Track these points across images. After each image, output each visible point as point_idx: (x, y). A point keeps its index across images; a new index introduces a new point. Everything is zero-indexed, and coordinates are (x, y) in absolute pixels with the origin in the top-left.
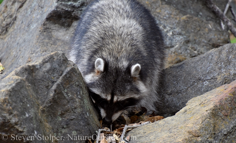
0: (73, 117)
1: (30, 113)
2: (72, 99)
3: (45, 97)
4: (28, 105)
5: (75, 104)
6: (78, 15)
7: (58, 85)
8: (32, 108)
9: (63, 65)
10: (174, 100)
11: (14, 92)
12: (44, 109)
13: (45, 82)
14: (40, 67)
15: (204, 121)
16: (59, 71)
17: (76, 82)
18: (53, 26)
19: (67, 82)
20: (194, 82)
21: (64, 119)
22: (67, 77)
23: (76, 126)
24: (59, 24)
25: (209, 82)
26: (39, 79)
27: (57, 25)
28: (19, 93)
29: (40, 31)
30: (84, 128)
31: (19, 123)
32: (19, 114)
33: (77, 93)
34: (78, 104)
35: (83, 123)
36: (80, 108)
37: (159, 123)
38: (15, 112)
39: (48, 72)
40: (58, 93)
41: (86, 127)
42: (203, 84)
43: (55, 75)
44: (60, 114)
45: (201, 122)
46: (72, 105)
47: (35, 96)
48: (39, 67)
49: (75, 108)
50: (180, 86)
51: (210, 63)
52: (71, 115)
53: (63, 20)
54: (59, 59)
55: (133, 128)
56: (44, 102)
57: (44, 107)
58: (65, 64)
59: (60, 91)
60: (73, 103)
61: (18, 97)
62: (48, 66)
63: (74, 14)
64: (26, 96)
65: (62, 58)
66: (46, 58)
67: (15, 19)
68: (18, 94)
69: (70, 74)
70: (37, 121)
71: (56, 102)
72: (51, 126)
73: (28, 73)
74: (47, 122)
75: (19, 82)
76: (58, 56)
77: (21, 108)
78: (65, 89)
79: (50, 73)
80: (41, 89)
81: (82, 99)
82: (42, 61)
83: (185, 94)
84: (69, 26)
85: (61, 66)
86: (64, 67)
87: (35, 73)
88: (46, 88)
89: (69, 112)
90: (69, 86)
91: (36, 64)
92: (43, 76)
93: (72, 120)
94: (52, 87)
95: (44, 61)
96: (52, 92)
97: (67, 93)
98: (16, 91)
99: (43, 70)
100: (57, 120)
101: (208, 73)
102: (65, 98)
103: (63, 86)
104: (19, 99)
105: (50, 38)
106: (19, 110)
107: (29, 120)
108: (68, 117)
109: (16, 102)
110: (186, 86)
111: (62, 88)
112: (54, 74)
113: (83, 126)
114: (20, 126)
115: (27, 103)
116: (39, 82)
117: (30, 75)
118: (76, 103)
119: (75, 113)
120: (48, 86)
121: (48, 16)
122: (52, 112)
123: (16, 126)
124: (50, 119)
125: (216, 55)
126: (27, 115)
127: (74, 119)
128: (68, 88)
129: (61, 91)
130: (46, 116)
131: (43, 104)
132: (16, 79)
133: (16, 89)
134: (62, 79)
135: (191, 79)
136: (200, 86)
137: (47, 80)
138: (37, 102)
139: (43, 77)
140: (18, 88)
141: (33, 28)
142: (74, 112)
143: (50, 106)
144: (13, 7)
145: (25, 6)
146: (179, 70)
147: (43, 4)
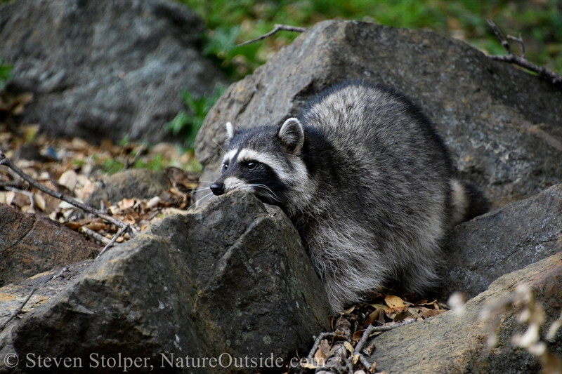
0: (266, 310)
1: (167, 302)
2: (263, 276)
3: (210, 273)
4: (166, 288)
5: (269, 286)
7: (236, 250)
8: (172, 293)
9: (248, 214)
10: (481, 279)
11: (137, 263)
12: (206, 295)
13: (212, 245)
14: (203, 219)
15: (510, 317)
16: (238, 225)
17: (271, 246)
19: (253, 245)
20: (518, 246)
21: (247, 313)
22: (253, 237)
23: (270, 327)
25: (545, 246)
26: (200, 241)
28: (148, 266)
30: (285, 330)
31: (144, 320)
32: (144, 304)
33: (273, 266)
34: (274, 285)
35: (284, 320)
36: (279, 293)
37: (431, 321)
38: (136, 301)
39: (217, 227)
40: (234, 267)
41: (290, 329)
42: (534, 251)
43: (232, 231)
44: (239, 305)
45: (503, 320)
46: (262, 287)
47: (189, 271)
48: (201, 218)
49: (269, 294)
50: (492, 254)
51: (547, 211)
52: (261, 307)
54: (241, 203)
55: (384, 331)
56: (206, 282)
57: (206, 292)
58: (253, 213)
59: (239, 262)
60: (266, 283)
61: (145, 273)
62: (219, 216)
64: (162, 272)
65: (247, 202)
66: (216, 202)
68: (145, 268)
69: (260, 231)
70: (182, 316)
71: (233, 283)
72: (220, 327)
73: (177, 230)
74: (213, 320)
75: (148, 246)
76: (240, 198)
77: (148, 293)
78: (249, 259)
79: (222, 230)
80: (203, 258)
81: (284, 276)
82: (208, 208)
83: (501, 268)
85: (244, 217)
86: (250, 217)
87: (192, 229)
88: (213, 257)
89: (257, 300)
90: (258, 252)
91: (196, 212)
92: (209, 234)
93: (262, 315)
94: (224, 254)
95: (211, 208)
96: (222, 263)
97: (253, 266)
98: (140, 261)
99: (209, 224)
100: (234, 316)
101: (544, 229)
102: (249, 274)
103: (245, 253)
104: (146, 277)
106: (145, 297)
107: (166, 315)
108: (254, 309)
109: (137, 283)
110: (504, 254)
111: (243, 256)
112: (229, 231)
113: (284, 326)
114: (145, 327)
115: (163, 284)
116: (200, 245)
117: (182, 233)
118: (271, 284)
119: (270, 302)
120: (217, 254)
122: (222, 300)
123: (137, 327)
124: (219, 314)
125: (559, 196)
126: (162, 307)
127: (267, 313)
128: (256, 256)
129: (242, 262)
130: (210, 308)
131: (204, 286)
132: (144, 239)
133: (140, 258)
134: (244, 240)
135: (512, 240)
136: (528, 253)
137: (216, 242)
138: (191, 282)
139: (207, 237)
140: (145, 258)
142: (267, 301)
143: (219, 289)
144: (230, 111)
145: (249, 109)
146: (492, 223)
147: (272, 105)
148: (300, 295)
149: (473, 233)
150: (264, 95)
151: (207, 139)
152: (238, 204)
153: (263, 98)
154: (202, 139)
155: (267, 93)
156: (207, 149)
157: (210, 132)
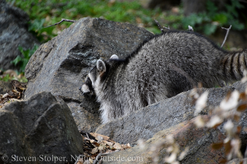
0: (55, 144)
1: (11, 140)
2: (54, 129)
3: (31, 128)
4: (11, 134)
5: (57, 134)
6: (86, 64)
7: (43, 118)
8: (13, 136)
9: (48, 102)
10: (150, 132)
12: (29, 137)
13: (32, 115)
14: (29, 104)
15: (162, 150)
16: (44, 107)
17: (58, 116)
18: (66, 72)
19: (50, 115)
20: (166, 118)
21: (47, 146)
22: (50, 112)
24: (70, 70)
25: (178, 119)
26: (27, 113)
27: (69, 71)
28: (3, 124)
29: (55, 76)
32: (1, 141)
33: (59, 125)
34: (59, 133)
35: (63, 149)
36: (61, 137)
37: (128, 151)
39: (35, 107)
40: (42, 125)
41: (66, 153)
42: (173, 121)
43: (41, 109)
44: (44, 142)
45: (159, 151)
47: (21, 126)
48: (27, 103)
49: (57, 137)
50: (155, 122)
51: (179, 104)
52: (53, 143)
53: (74, 67)
54: (46, 97)
56: (29, 132)
57: (29, 136)
58: (51, 101)
59: (44, 123)
60: (55, 133)
61: (1, 127)
62: (35, 102)
63: (83, 62)
64: (9, 127)
65: (48, 97)
66: (34, 96)
67: (42, 66)
68: (1, 125)
69: (54, 109)
70: (18, 146)
71: (41, 132)
72: (34, 151)
73: (16, 108)
74: (31, 148)
76: (45, 94)
77: (3, 136)
78: (48, 122)
79: (37, 108)
80: (28, 121)
81: (64, 129)
83: (159, 128)
84: (79, 72)
85: (47, 103)
87: (23, 108)
88: (32, 121)
89: (51, 140)
90: (52, 119)
91: (25, 101)
92: (31, 110)
93: (54, 147)
94: (37, 119)
95: (32, 99)
96: (36, 123)
97: (50, 125)
99: (31, 106)
100: (41, 147)
101: (178, 112)
102: (48, 129)
103: (47, 119)
104: (2, 129)
105: (62, 81)
106: (1, 138)
107: (10, 146)
108: (50, 144)
110: (160, 122)
111: (46, 120)
112: (40, 109)
113: (63, 152)
114: (1, 151)
115: (9, 132)
116: (27, 115)
117: (19, 109)
118: (58, 133)
120: (34, 119)
121: (62, 64)
122: (36, 140)
124: (34, 146)
125: (185, 97)
126: (9, 142)
127: (56, 146)
128: (52, 120)
130: (30, 143)
131: (28, 133)
132: (1, 112)
134: (46, 113)
135: (164, 116)
136: (170, 121)
137: (34, 114)
138: (22, 131)
140: (2, 120)
141: (51, 73)
142: (56, 140)
143: (34, 135)
144: (41, 56)
145: (49, 56)
146: (155, 108)
147: (60, 54)
148: (71, 138)
149: (147, 112)
150: (56, 49)
151: (30, 68)
152: (44, 97)
153: (56, 51)
154: (28, 68)
155: (58, 49)
156: (30, 73)
157: (31, 65)
